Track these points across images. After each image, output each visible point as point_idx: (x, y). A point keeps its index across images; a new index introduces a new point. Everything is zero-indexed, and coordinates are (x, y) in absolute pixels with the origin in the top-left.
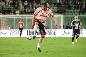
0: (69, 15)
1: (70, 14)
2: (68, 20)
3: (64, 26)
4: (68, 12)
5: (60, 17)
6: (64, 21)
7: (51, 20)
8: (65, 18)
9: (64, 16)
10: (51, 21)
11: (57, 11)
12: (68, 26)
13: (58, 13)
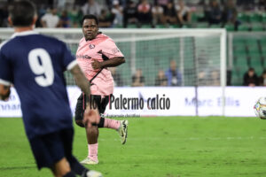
0: (250, 30)
1: (255, 25)
2: (247, 51)
3: (229, 74)
4: (248, 19)
5: (217, 40)
6: (231, 53)
7: (178, 51)
8: (235, 41)
9: (231, 35)
10: (182, 53)
11: (202, 15)
12: (251, 74)
13: (206, 24)
